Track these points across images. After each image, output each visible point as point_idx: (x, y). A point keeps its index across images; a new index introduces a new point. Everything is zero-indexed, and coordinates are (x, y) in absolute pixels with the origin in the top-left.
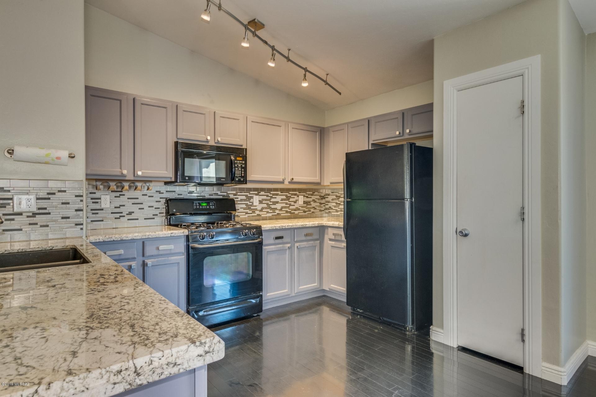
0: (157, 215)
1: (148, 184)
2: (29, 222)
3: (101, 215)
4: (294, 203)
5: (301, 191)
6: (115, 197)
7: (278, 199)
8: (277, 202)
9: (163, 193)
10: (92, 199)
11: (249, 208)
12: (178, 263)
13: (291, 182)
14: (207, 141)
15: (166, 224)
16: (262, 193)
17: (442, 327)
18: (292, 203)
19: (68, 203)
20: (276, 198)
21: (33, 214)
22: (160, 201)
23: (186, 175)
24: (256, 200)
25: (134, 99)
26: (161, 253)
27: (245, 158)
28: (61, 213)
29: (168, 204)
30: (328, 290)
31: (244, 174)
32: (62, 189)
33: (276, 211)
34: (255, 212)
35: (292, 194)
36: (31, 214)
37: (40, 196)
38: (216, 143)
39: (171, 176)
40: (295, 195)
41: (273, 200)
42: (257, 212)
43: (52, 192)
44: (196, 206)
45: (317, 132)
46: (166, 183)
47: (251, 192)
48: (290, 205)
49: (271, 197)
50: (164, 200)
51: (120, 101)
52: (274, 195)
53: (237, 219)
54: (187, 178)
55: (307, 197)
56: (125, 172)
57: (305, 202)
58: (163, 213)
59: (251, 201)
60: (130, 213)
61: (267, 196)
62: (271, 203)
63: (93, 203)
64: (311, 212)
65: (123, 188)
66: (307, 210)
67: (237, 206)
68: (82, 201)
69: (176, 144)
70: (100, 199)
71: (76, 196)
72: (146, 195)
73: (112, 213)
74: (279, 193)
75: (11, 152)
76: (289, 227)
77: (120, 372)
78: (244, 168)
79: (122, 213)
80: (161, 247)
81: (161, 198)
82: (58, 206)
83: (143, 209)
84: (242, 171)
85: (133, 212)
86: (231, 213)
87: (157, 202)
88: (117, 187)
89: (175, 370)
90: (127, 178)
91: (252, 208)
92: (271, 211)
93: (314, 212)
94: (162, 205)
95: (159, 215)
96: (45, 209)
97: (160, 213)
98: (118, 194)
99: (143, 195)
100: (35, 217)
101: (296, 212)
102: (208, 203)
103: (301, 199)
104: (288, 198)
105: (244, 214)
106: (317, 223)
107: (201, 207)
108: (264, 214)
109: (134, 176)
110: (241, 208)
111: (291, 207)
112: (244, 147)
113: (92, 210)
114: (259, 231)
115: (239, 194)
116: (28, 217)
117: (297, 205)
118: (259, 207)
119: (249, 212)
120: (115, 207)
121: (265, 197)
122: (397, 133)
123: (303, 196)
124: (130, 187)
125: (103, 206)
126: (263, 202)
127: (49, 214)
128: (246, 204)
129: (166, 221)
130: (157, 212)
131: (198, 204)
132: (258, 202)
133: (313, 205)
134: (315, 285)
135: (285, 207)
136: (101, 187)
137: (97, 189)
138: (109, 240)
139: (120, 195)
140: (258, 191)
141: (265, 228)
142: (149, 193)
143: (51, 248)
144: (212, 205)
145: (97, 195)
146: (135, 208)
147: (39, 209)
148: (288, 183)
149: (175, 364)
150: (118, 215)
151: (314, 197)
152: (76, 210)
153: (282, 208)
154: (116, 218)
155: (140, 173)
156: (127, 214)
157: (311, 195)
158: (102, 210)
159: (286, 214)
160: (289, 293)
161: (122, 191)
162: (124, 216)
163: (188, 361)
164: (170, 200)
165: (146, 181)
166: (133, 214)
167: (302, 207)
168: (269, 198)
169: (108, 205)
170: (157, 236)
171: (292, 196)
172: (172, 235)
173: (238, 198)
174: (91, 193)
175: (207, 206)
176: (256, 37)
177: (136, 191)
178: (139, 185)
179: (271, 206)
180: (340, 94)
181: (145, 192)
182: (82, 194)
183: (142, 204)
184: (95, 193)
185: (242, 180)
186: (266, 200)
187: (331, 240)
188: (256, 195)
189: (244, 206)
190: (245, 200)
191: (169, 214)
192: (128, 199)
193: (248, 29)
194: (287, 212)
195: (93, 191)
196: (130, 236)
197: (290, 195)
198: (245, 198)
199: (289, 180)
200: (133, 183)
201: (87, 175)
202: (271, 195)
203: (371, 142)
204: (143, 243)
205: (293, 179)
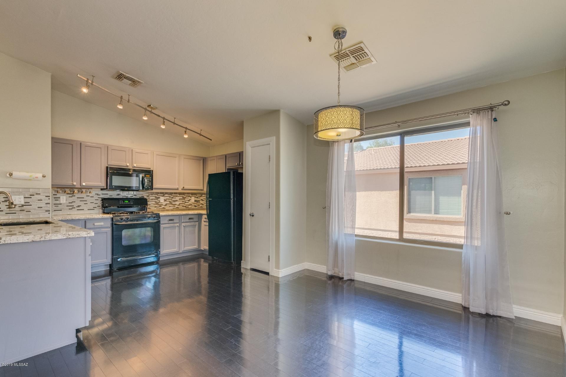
0: (96, 207)
1: (90, 190)
2: (20, 209)
3: (60, 207)
4: (188, 201)
5: (192, 194)
6: (69, 197)
7: (177, 198)
8: (177, 201)
9: (100, 195)
10: (55, 198)
11: (157, 204)
12: (107, 232)
13: (183, 189)
14: (127, 166)
15: (102, 213)
16: (166, 195)
17: (245, 260)
18: (187, 201)
19: (42, 200)
20: (176, 198)
21: (22, 205)
22: (98, 200)
23: (113, 185)
24: (162, 199)
25: (81, 143)
26: (96, 227)
27: (152, 176)
28: (37, 205)
29: (103, 201)
30: (203, 249)
31: (151, 184)
32: (38, 193)
33: (176, 206)
34: (161, 206)
35: (187, 196)
36: (21, 205)
37: (26, 197)
38: (133, 167)
39: (104, 186)
40: (189, 196)
41: (173, 199)
42: (163, 206)
43: (32, 194)
44: (121, 202)
45: (201, 160)
46: (102, 189)
47: (158, 195)
48: (186, 202)
49: (173, 198)
50: (101, 199)
51: (72, 145)
52: (174, 196)
53: (148, 210)
54: (114, 187)
55: (197, 198)
56: (75, 183)
57: (195, 201)
58: (100, 206)
59: (158, 200)
60: (79, 206)
61: (170, 197)
62: (173, 201)
63: (55, 200)
64: (200, 207)
65: (74, 192)
66: (197, 205)
67: (148, 203)
68: (49, 199)
69: (107, 168)
70: (60, 198)
71: (46, 196)
72: (89, 196)
73: (67, 206)
74: (178, 195)
75: (11, 175)
76: (177, 214)
77: (65, 234)
78: (151, 181)
79: (73, 206)
80: (95, 224)
81: (98, 198)
82: (36, 201)
83: (87, 204)
84: (149, 183)
85: (81, 206)
86: (145, 207)
87: (96, 200)
88: (71, 191)
89: (79, 236)
90: (76, 187)
91: (159, 204)
92: (173, 206)
93: (202, 207)
94: (100, 203)
95: (97, 207)
96: (29, 203)
97: (98, 206)
98: (71, 195)
99: (87, 196)
100: (23, 207)
101: (190, 207)
102: (129, 201)
103: (193, 199)
104: (184, 198)
105: (154, 207)
106: (197, 212)
107: (124, 203)
108: (167, 208)
109: (81, 185)
110: (152, 204)
111: (186, 204)
112: (151, 169)
113: (54, 204)
114: (158, 216)
115: (150, 196)
116: (19, 207)
117: (190, 203)
118: (164, 203)
119: (157, 206)
120: (69, 203)
121: (168, 198)
122: (237, 164)
123: (194, 197)
124: (79, 191)
125: (61, 202)
126: (167, 200)
127: (31, 205)
128: (156, 202)
129: (102, 211)
130: (96, 206)
131: (122, 202)
132: (163, 200)
133: (201, 202)
134: (196, 247)
135: (182, 204)
136: (60, 191)
137: (57, 192)
138: (65, 219)
139: (72, 196)
140: (163, 194)
141: (162, 214)
142: (91, 195)
143: (34, 221)
144: (132, 202)
145: (58, 196)
146: (82, 203)
147: (25, 203)
148: (181, 190)
149: (79, 235)
150: (71, 207)
151: (202, 198)
152: (46, 204)
153: (180, 204)
154: (69, 209)
155: (84, 184)
156: (77, 207)
157: (200, 197)
158: (61, 204)
159: (182, 208)
160: (178, 251)
161: (73, 194)
162: (75, 208)
163: (83, 235)
164: (104, 199)
165: (89, 188)
166: (80, 207)
167: (194, 203)
168: (171, 198)
169: (65, 202)
170: (94, 218)
171: (187, 197)
172: (103, 217)
173: (150, 198)
174: (54, 195)
175: (128, 202)
176: (152, 114)
177: (82, 194)
178: (84, 190)
179: (172, 203)
180: (211, 140)
181: (88, 194)
182: (49, 195)
183: (86, 201)
184: (56, 195)
185: (149, 188)
186: (169, 199)
187: (205, 222)
188: (162, 196)
189: (154, 203)
190: (154, 199)
191: (104, 207)
192: (77, 198)
193: (147, 110)
194: (183, 206)
195: (55, 194)
196: (77, 218)
197: (185, 196)
198: (155, 198)
199: (182, 188)
200: (81, 189)
201: (52, 185)
202: (173, 196)
203: (227, 168)
204: (85, 221)
205: (184, 187)
